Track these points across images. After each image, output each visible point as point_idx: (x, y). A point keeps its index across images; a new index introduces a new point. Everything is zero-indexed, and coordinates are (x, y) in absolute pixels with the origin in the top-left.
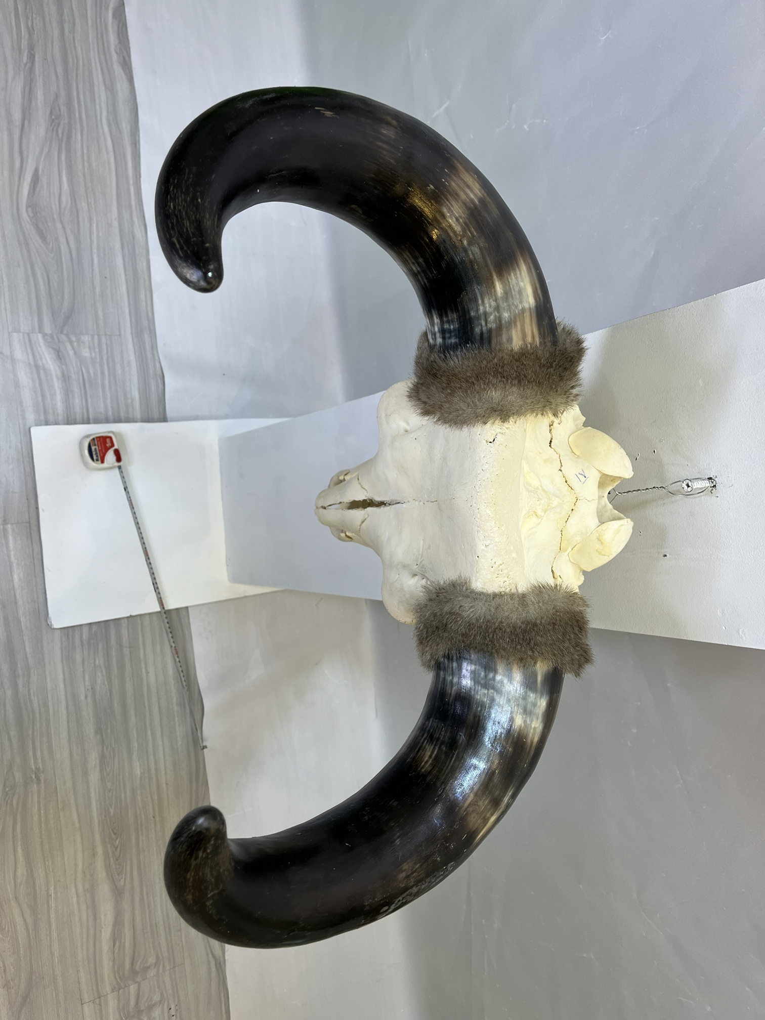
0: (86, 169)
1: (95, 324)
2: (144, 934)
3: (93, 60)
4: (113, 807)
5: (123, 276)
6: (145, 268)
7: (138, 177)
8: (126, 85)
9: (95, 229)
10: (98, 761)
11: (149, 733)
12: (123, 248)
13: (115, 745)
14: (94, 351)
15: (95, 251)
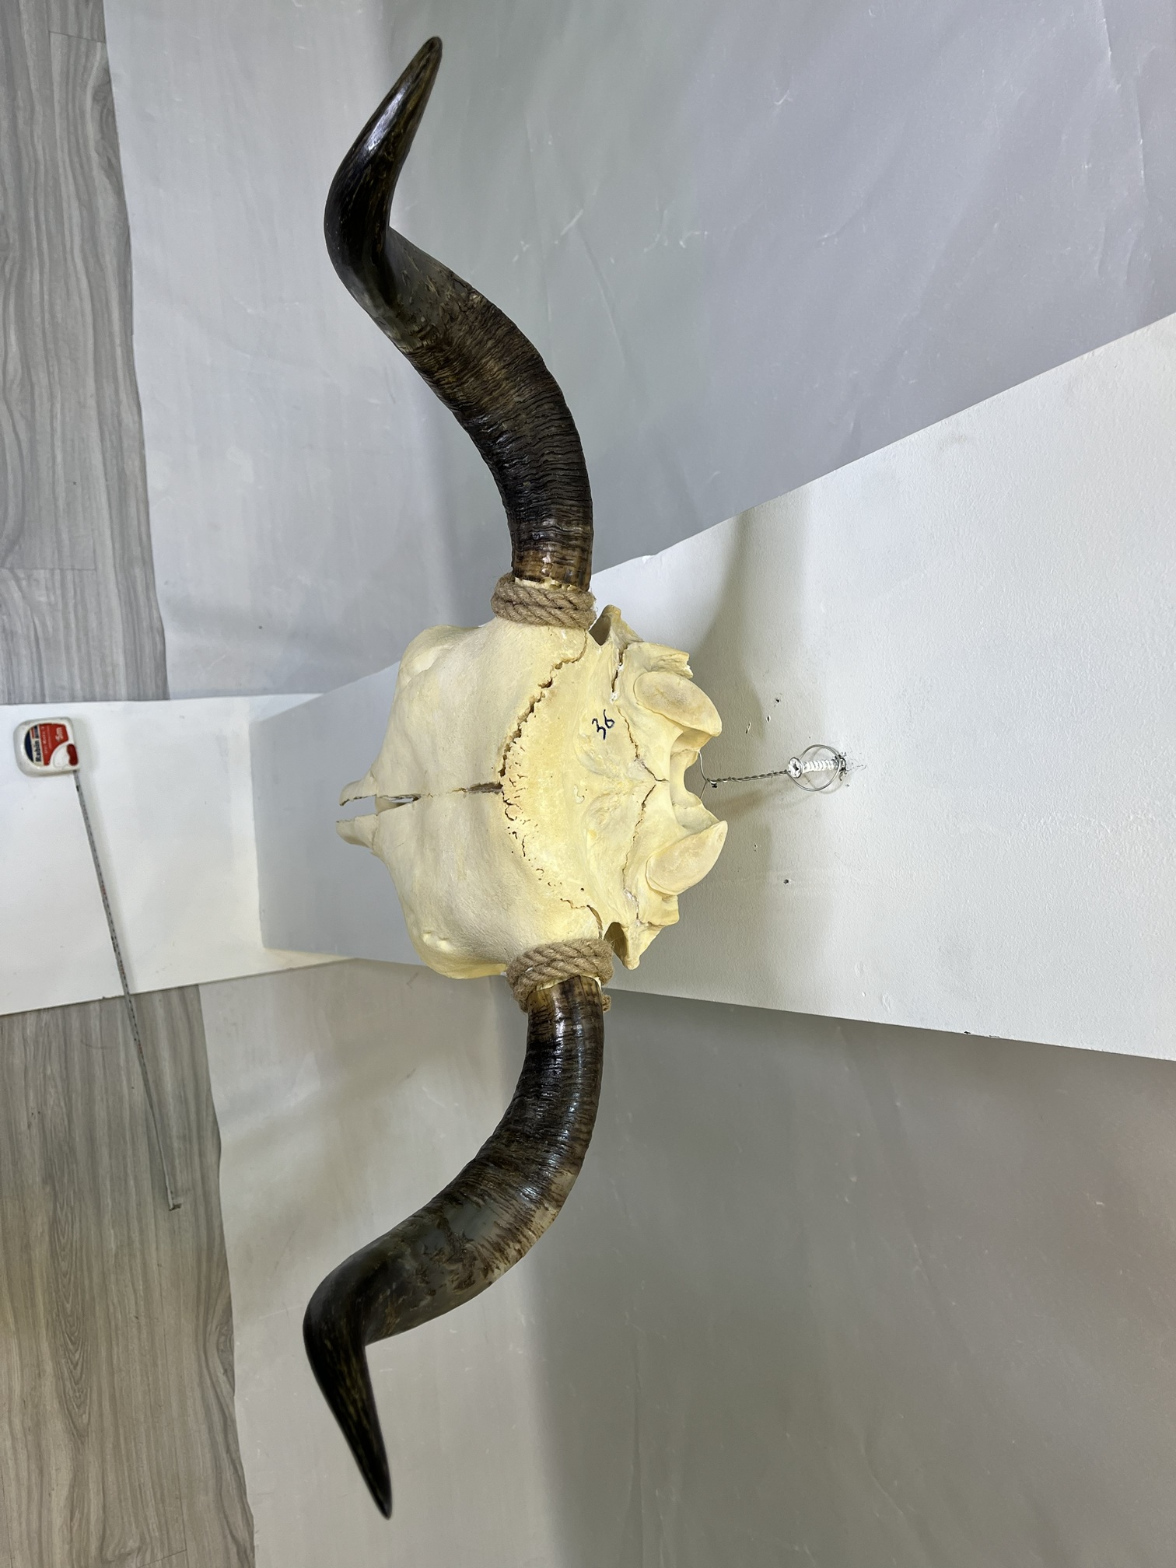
0: (46, 323)
1: (56, 551)
2: (121, 1501)
3: (60, 164)
4: (70, 1302)
5: (102, 481)
6: (137, 469)
7: (129, 334)
8: (111, 200)
9: (59, 411)
10: (46, 1227)
11: (132, 1183)
12: (102, 440)
13: (74, 1203)
14: (54, 593)
15: (58, 443)
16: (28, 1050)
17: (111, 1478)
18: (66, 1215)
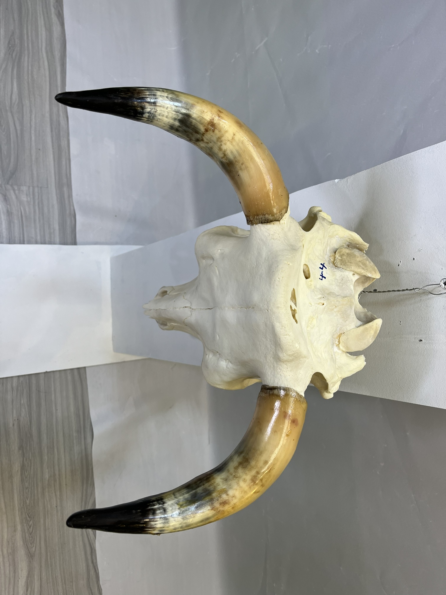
0: (30, 79)
1: (31, 179)
2: (48, 583)
3: (38, 11)
4: (29, 499)
5: (51, 149)
6: (66, 146)
8: (59, 28)
9: (34, 118)
10: (19, 468)
11: (56, 450)
12: (52, 131)
13: (32, 458)
14: (30, 197)
15: (33, 132)
16: (14, 393)
17: (44, 574)
18: (28, 463)
